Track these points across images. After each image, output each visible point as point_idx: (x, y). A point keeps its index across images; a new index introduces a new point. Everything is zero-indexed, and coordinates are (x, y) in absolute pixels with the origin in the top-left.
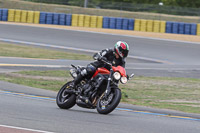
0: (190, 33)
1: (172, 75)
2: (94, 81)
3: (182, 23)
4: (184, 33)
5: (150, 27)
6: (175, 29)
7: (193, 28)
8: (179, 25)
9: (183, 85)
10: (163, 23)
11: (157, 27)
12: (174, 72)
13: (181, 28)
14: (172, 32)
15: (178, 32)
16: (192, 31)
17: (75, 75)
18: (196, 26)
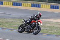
0: (20, 6)
1: (14, 18)
2: (32, 24)
3: (17, 3)
4: (18, 6)
6: (15, 4)
7: (21, 4)
8: (16, 3)
9: (17, 21)
12: (15, 17)
13: (17, 4)
14: (14, 5)
15: (16, 5)
16: (20, 5)
17: (24, 22)
18: (22, 3)
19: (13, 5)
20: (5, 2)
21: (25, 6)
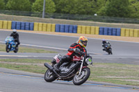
0: (116, 35)
5: (88, 30)
6: (105, 32)
7: (118, 31)
8: (108, 29)
10: (97, 28)
11: (92, 31)
13: (110, 31)
14: (103, 34)
15: (108, 34)
18: (120, 30)
19: (99, 34)
20: (81, 28)
21: (129, 36)
